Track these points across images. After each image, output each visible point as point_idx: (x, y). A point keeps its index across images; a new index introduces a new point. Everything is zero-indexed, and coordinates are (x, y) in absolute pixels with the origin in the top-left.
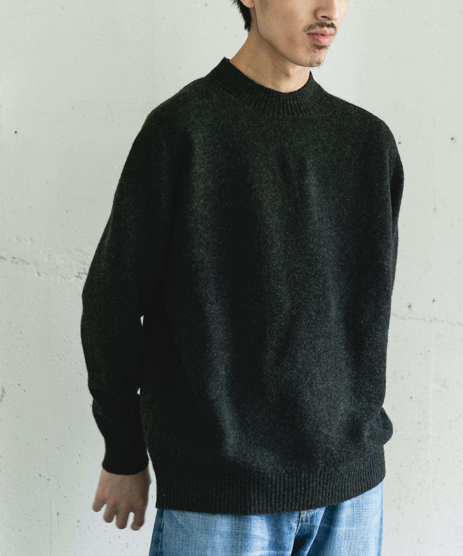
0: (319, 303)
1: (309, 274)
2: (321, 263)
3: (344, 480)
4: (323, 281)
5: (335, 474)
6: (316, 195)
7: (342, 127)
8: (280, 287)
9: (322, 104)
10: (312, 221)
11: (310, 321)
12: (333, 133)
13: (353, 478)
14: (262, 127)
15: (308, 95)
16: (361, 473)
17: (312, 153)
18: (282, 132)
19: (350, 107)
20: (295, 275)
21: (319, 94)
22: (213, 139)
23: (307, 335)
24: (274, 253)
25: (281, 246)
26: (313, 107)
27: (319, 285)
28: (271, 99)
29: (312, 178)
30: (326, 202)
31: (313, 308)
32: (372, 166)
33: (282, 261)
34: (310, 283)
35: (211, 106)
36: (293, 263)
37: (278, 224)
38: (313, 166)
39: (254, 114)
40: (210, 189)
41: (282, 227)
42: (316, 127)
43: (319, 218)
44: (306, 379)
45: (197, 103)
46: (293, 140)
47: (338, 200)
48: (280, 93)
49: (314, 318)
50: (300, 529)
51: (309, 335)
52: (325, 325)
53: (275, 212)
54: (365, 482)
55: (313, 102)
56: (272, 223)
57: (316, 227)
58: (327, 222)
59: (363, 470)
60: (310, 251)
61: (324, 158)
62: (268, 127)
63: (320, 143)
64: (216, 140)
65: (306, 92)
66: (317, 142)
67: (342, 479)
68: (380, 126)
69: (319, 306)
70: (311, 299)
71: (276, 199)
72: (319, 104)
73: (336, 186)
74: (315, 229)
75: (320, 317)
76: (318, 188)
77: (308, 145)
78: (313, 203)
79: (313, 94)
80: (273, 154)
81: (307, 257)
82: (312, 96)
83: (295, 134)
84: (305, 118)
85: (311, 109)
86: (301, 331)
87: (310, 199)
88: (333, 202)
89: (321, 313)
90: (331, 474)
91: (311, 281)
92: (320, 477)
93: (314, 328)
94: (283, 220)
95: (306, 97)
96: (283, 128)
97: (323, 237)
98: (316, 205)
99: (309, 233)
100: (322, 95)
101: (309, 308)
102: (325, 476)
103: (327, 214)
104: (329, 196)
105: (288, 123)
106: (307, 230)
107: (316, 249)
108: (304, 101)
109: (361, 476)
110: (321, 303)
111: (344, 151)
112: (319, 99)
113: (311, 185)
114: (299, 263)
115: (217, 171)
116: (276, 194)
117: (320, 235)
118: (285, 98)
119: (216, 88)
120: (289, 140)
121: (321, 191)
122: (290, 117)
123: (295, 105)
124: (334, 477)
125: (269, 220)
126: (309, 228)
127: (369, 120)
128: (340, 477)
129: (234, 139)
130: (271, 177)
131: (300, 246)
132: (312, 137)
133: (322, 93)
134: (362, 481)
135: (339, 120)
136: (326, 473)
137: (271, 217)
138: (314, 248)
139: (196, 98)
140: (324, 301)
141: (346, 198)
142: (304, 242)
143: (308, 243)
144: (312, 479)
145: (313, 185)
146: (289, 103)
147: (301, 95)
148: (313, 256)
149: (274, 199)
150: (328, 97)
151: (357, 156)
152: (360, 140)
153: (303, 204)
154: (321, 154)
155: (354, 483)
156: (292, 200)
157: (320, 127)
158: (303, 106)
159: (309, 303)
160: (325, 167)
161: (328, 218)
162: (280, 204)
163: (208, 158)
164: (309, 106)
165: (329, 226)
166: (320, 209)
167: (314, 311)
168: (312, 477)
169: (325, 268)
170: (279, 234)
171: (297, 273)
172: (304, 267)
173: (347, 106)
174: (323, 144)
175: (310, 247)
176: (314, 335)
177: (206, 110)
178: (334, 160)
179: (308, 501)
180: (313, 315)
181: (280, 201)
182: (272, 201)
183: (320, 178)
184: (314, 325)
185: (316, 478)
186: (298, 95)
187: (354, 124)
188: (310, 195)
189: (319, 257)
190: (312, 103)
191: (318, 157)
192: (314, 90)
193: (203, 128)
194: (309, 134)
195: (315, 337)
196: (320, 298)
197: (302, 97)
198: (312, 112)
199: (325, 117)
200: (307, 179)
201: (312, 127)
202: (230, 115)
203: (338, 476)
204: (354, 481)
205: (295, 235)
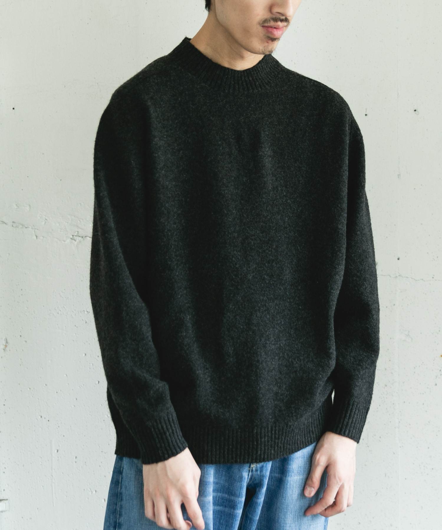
0: (272, 267)
1: (263, 240)
2: (274, 230)
3: (295, 434)
4: (276, 246)
5: (286, 430)
6: (270, 166)
7: (296, 100)
8: (236, 253)
9: (278, 78)
10: (266, 190)
11: (264, 284)
12: (288, 106)
13: (302, 431)
14: (218, 103)
15: (263, 71)
16: (309, 426)
17: (268, 126)
18: (238, 107)
19: (306, 80)
20: (250, 241)
21: (276, 69)
22: (171, 115)
23: (261, 297)
24: (230, 221)
25: (236, 214)
26: (269, 82)
27: (272, 251)
28: (226, 76)
29: (267, 150)
30: (281, 172)
31: (266, 272)
32: (326, 136)
33: (237, 229)
34: (263, 248)
35: (169, 84)
36: (248, 230)
37: (233, 193)
38: (268, 138)
39: (210, 91)
40: (170, 161)
41: (238, 196)
42: (271, 101)
43: (274, 187)
44: (261, 340)
45: (156, 81)
46: (248, 114)
47: (294, 169)
48: (235, 71)
49: (267, 282)
50: (251, 478)
51: (263, 298)
52: (278, 287)
53: (231, 183)
54: (314, 434)
55: (270, 77)
56: (228, 192)
57: (270, 196)
58: (282, 190)
59: (312, 423)
60: (264, 218)
61: (280, 130)
62: (223, 102)
63: (276, 116)
64: (174, 115)
65: (261, 68)
66: (272, 115)
67: (293, 434)
68: (334, 97)
69: (272, 270)
70: (265, 264)
71: (232, 170)
72: (275, 78)
73: (292, 156)
74: (269, 197)
75: (273, 280)
76: (273, 159)
77: (263, 118)
78: (267, 173)
79: (269, 70)
80: (229, 128)
81: (261, 224)
82: (269, 71)
83: (250, 109)
84: (260, 93)
85: (267, 84)
86: (256, 295)
87: (264, 170)
88: (289, 171)
89: (274, 277)
90: (282, 429)
91: (264, 246)
92: (271, 432)
93: (268, 291)
94: (238, 190)
95: (262, 73)
96: (238, 103)
97: (277, 205)
98: (270, 175)
99: (263, 202)
100: (279, 70)
101: (262, 272)
102: (277, 432)
103: (282, 183)
104: (284, 166)
105: (243, 99)
106: (261, 199)
107: (269, 216)
108: (259, 76)
109: (310, 429)
110: (274, 267)
111: (299, 123)
112: (276, 74)
113: (265, 156)
114: (254, 230)
115: (176, 145)
116: (232, 165)
117: (274, 204)
118: (239, 75)
119: (175, 67)
120: (245, 114)
121: (276, 161)
122: (246, 93)
123: (250, 80)
124: (286, 433)
125: (224, 190)
126: (263, 197)
127: (323, 92)
128: (292, 432)
129: (191, 115)
130: (227, 149)
131: (255, 214)
132: (267, 110)
133: (279, 68)
134: (311, 433)
135: (294, 93)
136: (277, 428)
137: (227, 187)
138: (267, 215)
139: (155, 76)
140: (276, 266)
141: (301, 167)
142: (258, 210)
143: (262, 211)
144: (264, 434)
145: (268, 157)
146: (244, 80)
147: (256, 71)
148: (266, 224)
149: (229, 170)
150: (284, 71)
151: (311, 127)
152: (314, 112)
153: (258, 175)
154: (276, 126)
155: (303, 435)
156: (247, 171)
157: (275, 100)
158: (258, 82)
159: (263, 267)
160: (280, 138)
161: (284, 186)
162: (235, 175)
163: (167, 131)
164: (264, 81)
165: (285, 194)
166: (274, 178)
167: (267, 275)
168: (264, 432)
169: (278, 234)
170: (235, 203)
171: (252, 240)
172: (259, 233)
173: (303, 79)
174: (278, 117)
175: (264, 215)
176: (268, 298)
177: (164, 87)
178: (289, 131)
179: (260, 455)
180: (266, 279)
181: (235, 172)
182: (228, 171)
183: (275, 149)
184: (268, 289)
185: (268, 432)
186: (253, 72)
187: (309, 97)
188: (264, 166)
189: (272, 224)
190: (268, 77)
191: (273, 129)
192: (270, 65)
193: (162, 104)
194: (264, 107)
195: (268, 300)
196: (273, 263)
197: (257, 73)
198: (267, 87)
199: (280, 91)
200: (260, 151)
201: (267, 101)
202: (187, 92)
203: (289, 431)
204: (303, 433)
205: (249, 203)
